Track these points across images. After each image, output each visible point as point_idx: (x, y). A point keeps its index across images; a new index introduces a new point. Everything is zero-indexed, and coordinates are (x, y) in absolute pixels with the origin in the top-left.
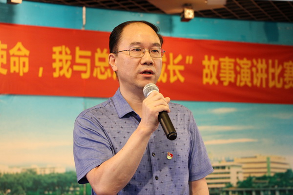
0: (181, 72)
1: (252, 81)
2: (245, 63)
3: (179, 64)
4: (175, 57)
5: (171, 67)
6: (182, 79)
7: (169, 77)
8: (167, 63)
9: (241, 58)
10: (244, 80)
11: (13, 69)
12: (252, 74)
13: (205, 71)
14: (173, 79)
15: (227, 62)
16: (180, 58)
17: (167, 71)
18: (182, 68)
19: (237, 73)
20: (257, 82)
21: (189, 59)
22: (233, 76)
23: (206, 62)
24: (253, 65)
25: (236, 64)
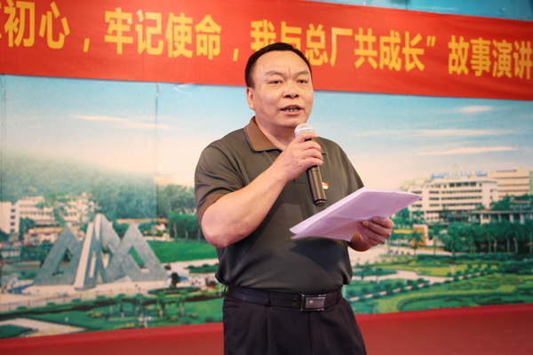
0: (419, 57)
1: (512, 71)
2: (504, 47)
3: (418, 46)
4: (412, 38)
5: (406, 51)
6: (421, 67)
7: (403, 63)
8: (402, 45)
9: (499, 40)
10: (503, 68)
11: (200, 51)
12: (513, 60)
13: (452, 56)
14: (409, 67)
15: (481, 45)
16: (418, 38)
17: (401, 56)
18: (421, 51)
19: (493, 59)
20: (519, 72)
21: (431, 40)
22: (488, 63)
23: (452, 45)
24: (514, 50)
25: (492, 47)
